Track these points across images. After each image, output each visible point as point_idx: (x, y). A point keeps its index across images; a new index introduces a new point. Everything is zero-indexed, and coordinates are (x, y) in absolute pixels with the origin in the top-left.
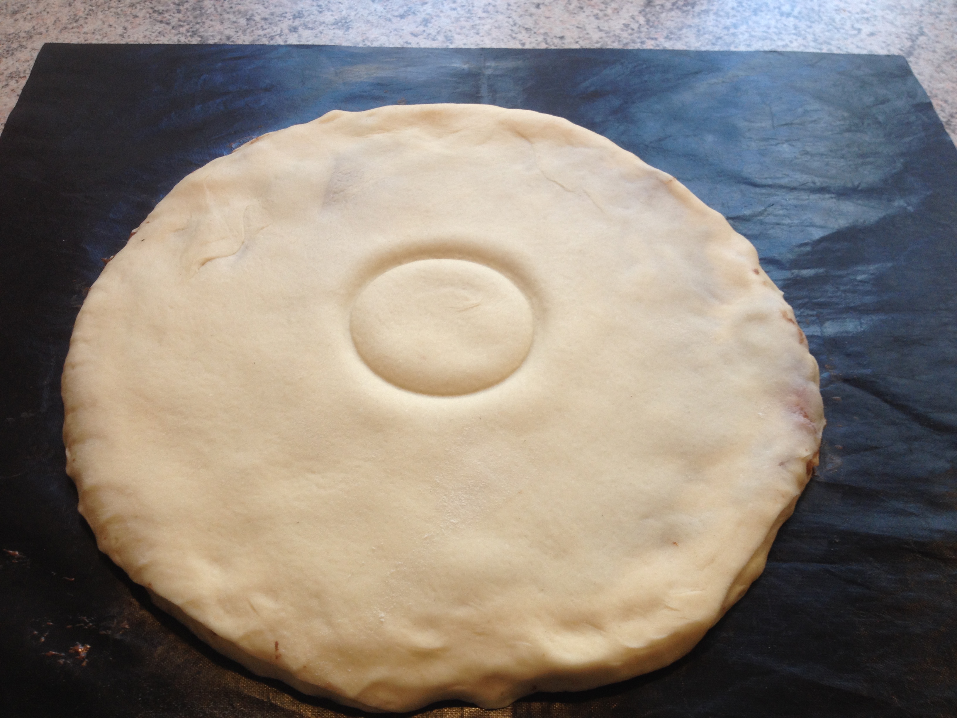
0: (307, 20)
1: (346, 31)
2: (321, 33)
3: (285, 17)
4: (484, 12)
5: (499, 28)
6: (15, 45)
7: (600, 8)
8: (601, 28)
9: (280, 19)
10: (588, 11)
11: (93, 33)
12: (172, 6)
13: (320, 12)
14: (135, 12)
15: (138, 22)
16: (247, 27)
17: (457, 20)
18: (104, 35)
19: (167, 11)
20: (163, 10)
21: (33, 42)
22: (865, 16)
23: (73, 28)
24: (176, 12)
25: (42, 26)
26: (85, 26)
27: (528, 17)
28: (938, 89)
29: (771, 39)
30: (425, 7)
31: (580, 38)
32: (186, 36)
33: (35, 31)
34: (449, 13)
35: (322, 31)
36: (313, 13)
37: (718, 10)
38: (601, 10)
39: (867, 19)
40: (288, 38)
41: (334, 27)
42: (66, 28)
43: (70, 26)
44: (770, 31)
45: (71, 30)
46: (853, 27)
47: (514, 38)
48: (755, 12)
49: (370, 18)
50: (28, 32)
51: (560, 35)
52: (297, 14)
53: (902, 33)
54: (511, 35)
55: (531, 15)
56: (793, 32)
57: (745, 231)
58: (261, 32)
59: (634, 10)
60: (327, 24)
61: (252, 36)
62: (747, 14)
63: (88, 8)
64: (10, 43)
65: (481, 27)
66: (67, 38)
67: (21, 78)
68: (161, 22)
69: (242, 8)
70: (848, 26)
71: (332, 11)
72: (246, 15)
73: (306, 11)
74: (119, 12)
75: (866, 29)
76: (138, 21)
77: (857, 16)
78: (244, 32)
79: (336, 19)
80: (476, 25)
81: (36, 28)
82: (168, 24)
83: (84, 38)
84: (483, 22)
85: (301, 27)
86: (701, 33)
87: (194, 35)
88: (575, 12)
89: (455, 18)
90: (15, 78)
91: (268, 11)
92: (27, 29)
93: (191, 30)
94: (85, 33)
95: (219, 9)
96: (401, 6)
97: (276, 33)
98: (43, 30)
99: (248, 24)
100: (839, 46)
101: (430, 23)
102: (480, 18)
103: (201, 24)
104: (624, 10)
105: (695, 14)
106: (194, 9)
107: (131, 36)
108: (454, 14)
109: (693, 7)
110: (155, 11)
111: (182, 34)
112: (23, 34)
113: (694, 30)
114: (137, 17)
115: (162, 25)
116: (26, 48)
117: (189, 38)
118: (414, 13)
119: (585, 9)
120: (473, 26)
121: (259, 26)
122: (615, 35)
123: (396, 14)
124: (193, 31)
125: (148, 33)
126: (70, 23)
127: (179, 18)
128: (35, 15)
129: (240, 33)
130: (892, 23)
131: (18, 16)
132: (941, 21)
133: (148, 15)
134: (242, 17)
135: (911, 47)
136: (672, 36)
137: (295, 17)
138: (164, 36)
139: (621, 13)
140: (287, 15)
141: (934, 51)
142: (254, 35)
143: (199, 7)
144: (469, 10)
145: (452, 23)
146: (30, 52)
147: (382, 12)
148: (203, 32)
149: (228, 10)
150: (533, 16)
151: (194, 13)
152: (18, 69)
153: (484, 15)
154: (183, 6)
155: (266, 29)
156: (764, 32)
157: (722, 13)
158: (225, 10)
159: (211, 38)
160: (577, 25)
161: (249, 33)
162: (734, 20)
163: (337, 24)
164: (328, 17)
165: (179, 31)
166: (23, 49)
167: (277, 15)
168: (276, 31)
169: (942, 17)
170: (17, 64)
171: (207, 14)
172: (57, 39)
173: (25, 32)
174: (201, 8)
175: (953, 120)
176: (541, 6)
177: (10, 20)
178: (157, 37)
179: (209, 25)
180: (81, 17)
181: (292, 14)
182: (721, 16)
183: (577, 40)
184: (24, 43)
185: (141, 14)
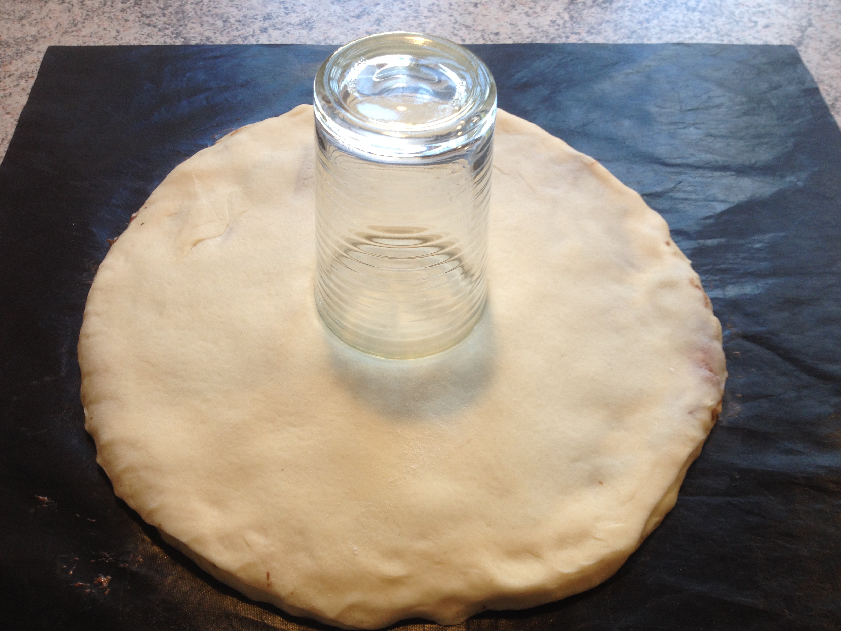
0: (275, 21)
1: (310, 31)
2: (288, 33)
3: (257, 19)
4: (429, 11)
5: (442, 25)
6: (23, 48)
7: (530, 6)
8: (531, 24)
9: (252, 20)
10: (520, 9)
11: (91, 36)
12: (158, 10)
13: (287, 14)
14: (126, 16)
15: (129, 26)
16: (223, 29)
17: (406, 19)
18: (100, 38)
19: (154, 15)
20: (150, 14)
21: (38, 46)
22: (761, 9)
23: (72, 32)
24: (161, 15)
25: (46, 30)
26: (83, 29)
27: (467, 16)
28: (824, 75)
29: (679, 32)
30: (378, 8)
31: (513, 34)
32: (171, 37)
33: (40, 35)
34: (399, 12)
35: (289, 31)
36: (281, 15)
37: (633, 7)
38: (531, 8)
39: (763, 12)
40: (259, 38)
41: (298, 27)
42: (66, 32)
43: (70, 30)
44: (678, 25)
45: (71, 34)
46: (750, 20)
47: (456, 35)
48: (665, 8)
49: (330, 19)
50: (33, 36)
51: (496, 31)
52: (266, 16)
53: (793, 24)
54: (452, 32)
55: (470, 14)
56: (698, 25)
57: (658, 206)
58: (236, 33)
59: (559, 7)
60: (293, 25)
61: (228, 37)
62: (658, 10)
63: (85, 13)
64: (19, 46)
65: (426, 25)
66: (67, 41)
67: (30, 78)
68: (149, 25)
69: (219, 11)
70: (746, 19)
71: (297, 13)
72: (222, 18)
73: (274, 13)
74: (113, 17)
75: (762, 21)
76: (129, 24)
77: (754, 10)
78: (221, 32)
79: (300, 20)
80: (422, 23)
81: (40, 32)
82: (155, 26)
83: (83, 41)
84: (428, 20)
85: (271, 27)
86: (618, 27)
87: (178, 37)
88: (508, 10)
89: (404, 17)
90: (24, 78)
91: (242, 14)
92: (33, 33)
93: (175, 32)
94: (83, 36)
95: (199, 13)
96: (357, 7)
97: (249, 34)
98: (46, 34)
99: (224, 26)
100: (738, 37)
101: (383, 22)
102: (426, 17)
103: (184, 26)
104: (551, 8)
105: (613, 10)
106: (177, 13)
107: (124, 38)
108: (403, 14)
109: (611, 4)
110: (143, 16)
111: (168, 35)
112: (29, 38)
113: (612, 25)
114: (128, 20)
115: (150, 28)
116: (33, 51)
117: (174, 40)
118: (368, 14)
119: (517, 7)
120: (420, 24)
121: (234, 27)
122: (543, 31)
123: (353, 14)
124: (177, 33)
125: (138, 35)
126: (70, 28)
127: (164, 21)
128: (39, 20)
129: (218, 34)
130: (784, 16)
131: (24, 22)
132: (827, 13)
133: (137, 19)
134: (219, 19)
135: (801, 37)
136: (593, 31)
137: (265, 19)
138: (152, 38)
139: (548, 10)
140: (258, 17)
141: (821, 41)
142: (230, 36)
143: (181, 11)
144: (416, 10)
145: (402, 22)
146: (37, 54)
147: (340, 13)
148: (186, 33)
149: (207, 13)
150: (472, 15)
151: (177, 16)
152: (27, 70)
153: (429, 14)
154: (167, 10)
155: (240, 30)
156: (673, 26)
157: (636, 9)
158: (204, 13)
159: (193, 39)
160: (510, 22)
161: (226, 34)
162: (647, 16)
163: (302, 24)
164: (294, 18)
165: (165, 33)
166: (30, 52)
167: (249, 17)
168: (249, 32)
169: (828, 9)
170: (26, 66)
171: (189, 17)
172: (59, 42)
173: (31, 36)
174: (183, 12)
175: (837, 103)
176: (479, 5)
177: (18, 26)
178: (146, 38)
179: (191, 27)
180: (79, 22)
181: (262, 16)
182: (635, 12)
183: (511, 36)
184: (31, 47)
185: (131, 18)
